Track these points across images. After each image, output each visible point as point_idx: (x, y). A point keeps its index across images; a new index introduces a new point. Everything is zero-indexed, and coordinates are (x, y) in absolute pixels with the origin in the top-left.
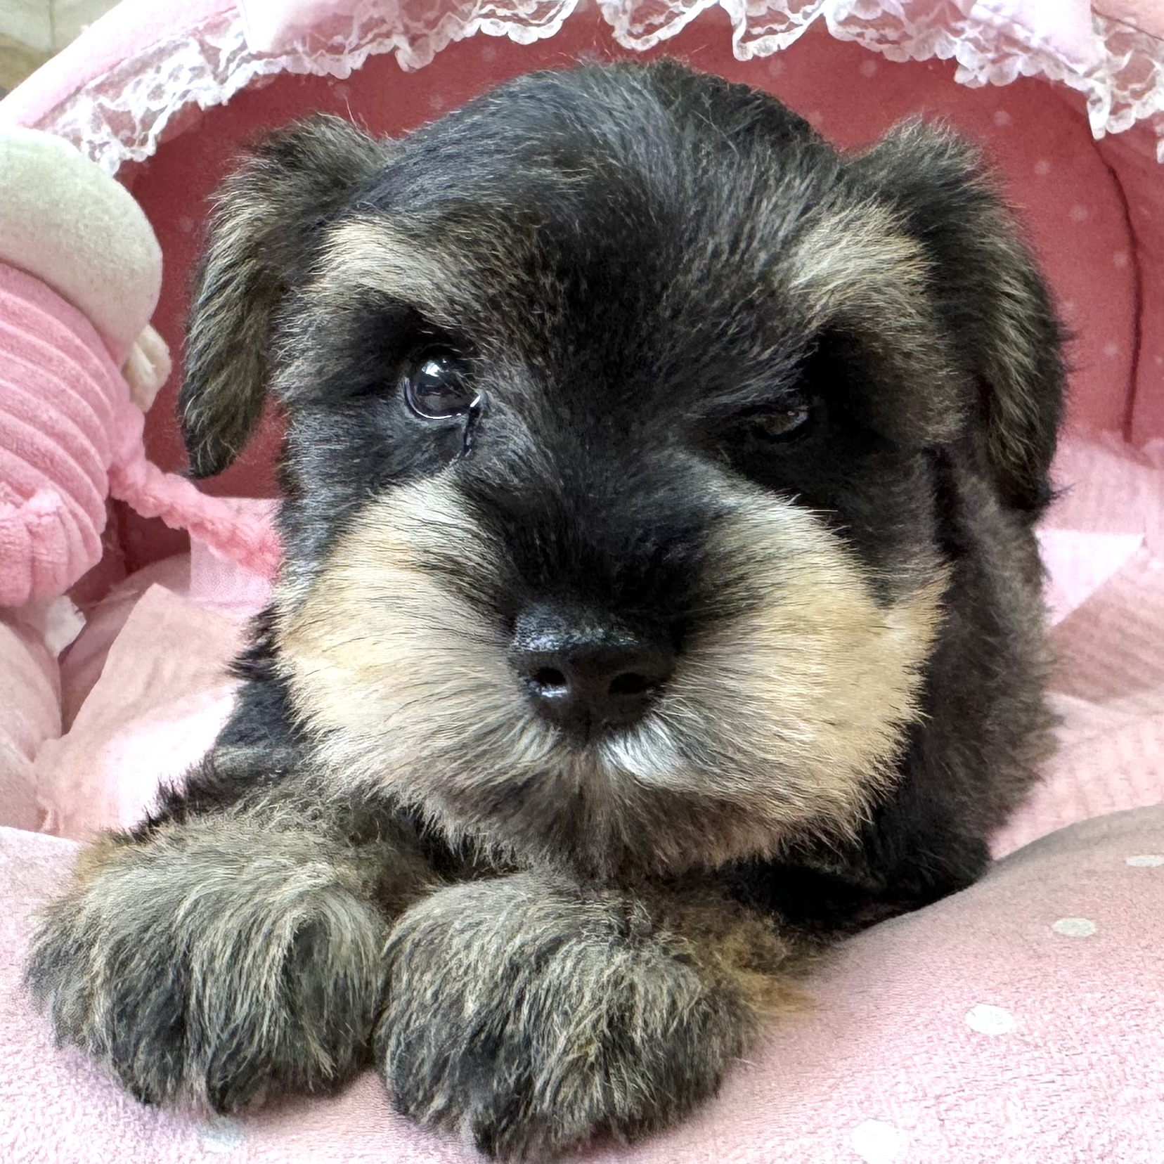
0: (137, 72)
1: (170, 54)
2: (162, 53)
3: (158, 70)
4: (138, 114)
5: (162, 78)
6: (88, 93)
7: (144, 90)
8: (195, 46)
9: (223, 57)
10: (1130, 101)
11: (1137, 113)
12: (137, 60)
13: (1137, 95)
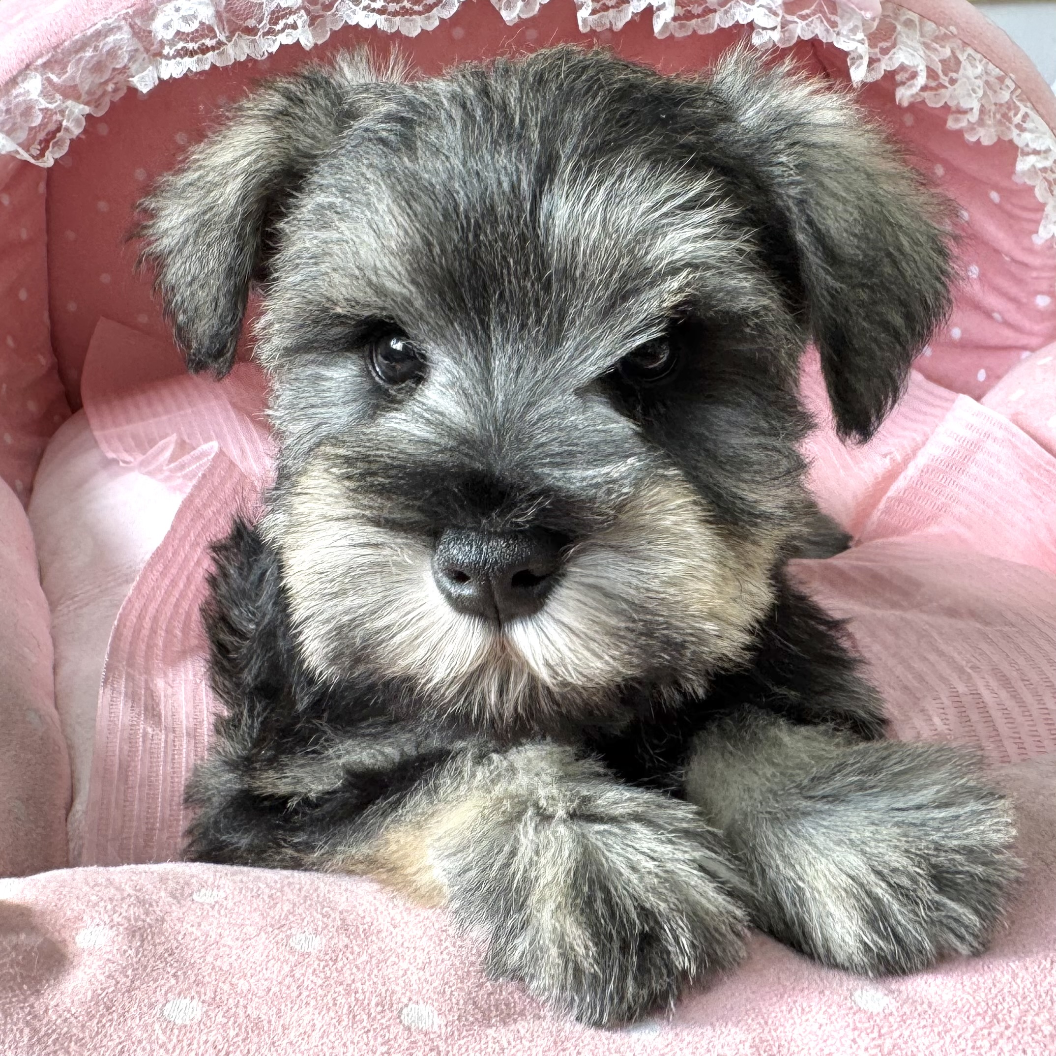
0: (77, 52)
1: (106, 36)
2: (99, 35)
6: (36, 69)
8: (126, 28)
10: (879, 56)
11: (885, 65)
12: (77, 41)
13: (885, 51)
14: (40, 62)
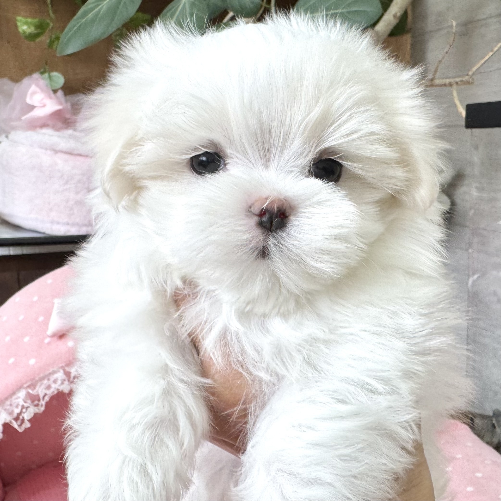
0: (41, 380)
1: (53, 374)
2: (50, 374)
3: (49, 380)
4: (41, 396)
5: (51, 382)
6: (24, 388)
7: (43, 386)
8: (62, 371)
9: (72, 375)
12: (42, 377)
14: (25, 386)
